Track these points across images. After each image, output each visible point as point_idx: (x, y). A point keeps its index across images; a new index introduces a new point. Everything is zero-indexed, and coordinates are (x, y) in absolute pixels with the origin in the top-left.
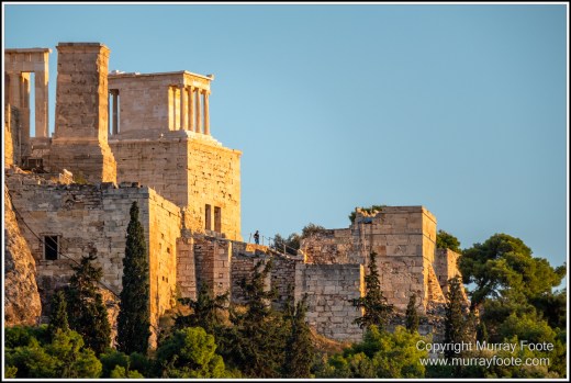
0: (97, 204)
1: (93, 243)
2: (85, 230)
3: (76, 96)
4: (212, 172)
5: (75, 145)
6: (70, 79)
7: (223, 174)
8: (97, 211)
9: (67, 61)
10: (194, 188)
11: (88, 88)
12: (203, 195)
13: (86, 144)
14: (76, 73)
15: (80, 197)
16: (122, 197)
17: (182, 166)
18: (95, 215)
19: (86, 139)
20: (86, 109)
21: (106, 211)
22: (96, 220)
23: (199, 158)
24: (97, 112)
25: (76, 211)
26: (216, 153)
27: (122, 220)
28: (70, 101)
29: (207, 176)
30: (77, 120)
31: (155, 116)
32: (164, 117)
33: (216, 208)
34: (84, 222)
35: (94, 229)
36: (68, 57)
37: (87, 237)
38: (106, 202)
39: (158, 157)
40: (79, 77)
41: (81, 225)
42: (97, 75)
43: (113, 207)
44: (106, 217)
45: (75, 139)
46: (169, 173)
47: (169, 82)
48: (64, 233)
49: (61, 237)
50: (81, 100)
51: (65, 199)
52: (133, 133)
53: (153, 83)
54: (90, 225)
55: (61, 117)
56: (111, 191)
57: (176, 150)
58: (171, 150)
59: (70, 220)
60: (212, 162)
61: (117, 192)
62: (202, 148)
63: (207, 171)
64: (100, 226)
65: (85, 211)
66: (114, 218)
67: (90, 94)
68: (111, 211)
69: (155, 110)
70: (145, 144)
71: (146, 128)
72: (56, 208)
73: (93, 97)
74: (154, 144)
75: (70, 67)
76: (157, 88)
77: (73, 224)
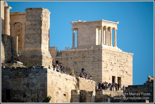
0: (27, 76)
1: (25, 92)
2: (22, 87)
3: (33, 30)
4: (116, 62)
5: (31, 51)
6: (30, 23)
7: (123, 63)
8: (27, 79)
9: (29, 16)
10: (106, 69)
11: (38, 27)
12: (111, 72)
13: (36, 51)
14: (32, 20)
15: (20, 73)
16: (37, 72)
17: (100, 60)
18: (26, 80)
19: (36, 48)
20: (36, 36)
21: (30, 78)
22: (26, 82)
23: (109, 56)
24: (41, 37)
25: (18, 79)
26: (118, 54)
27: (36, 82)
28: (30, 33)
29: (113, 64)
30: (33, 41)
31: (91, 39)
32: (94, 40)
33: (118, 78)
34: (21, 84)
35: (25, 86)
36: (30, 14)
37: (22, 89)
38: (30, 75)
39: (90, 56)
40: (34, 23)
41: (20, 85)
42: (41, 21)
43: (33, 77)
44: (30, 81)
45: (32, 49)
46: (95, 63)
47: (96, 24)
48: (13, 88)
49: (12, 90)
50: (35, 32)
51: (14, 74)
52: (83, 47)
53: (91, 25)
54: (24, 84)
55: (26, 40)
56: (32, 70)
57: (97, 53)
58: (95, 53)
59: (16, 82)
60: (117, 58)
61: (35, 70)
62: (111, 52)
63: (113, 62)
64: (28, 85)
65: (22, 79)
66: (33, 82)
67: (38, 29)
68: (32, 78)
69: (91, 37)
70: (85, 51)
71: (88, 44)
72: (10, 78)
73: (39, 31)
74: (89, 51)
75: (31, 18)
76: (92, 27)
77: (17, 84)
